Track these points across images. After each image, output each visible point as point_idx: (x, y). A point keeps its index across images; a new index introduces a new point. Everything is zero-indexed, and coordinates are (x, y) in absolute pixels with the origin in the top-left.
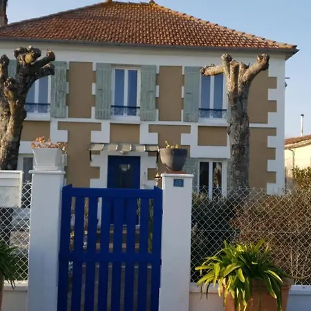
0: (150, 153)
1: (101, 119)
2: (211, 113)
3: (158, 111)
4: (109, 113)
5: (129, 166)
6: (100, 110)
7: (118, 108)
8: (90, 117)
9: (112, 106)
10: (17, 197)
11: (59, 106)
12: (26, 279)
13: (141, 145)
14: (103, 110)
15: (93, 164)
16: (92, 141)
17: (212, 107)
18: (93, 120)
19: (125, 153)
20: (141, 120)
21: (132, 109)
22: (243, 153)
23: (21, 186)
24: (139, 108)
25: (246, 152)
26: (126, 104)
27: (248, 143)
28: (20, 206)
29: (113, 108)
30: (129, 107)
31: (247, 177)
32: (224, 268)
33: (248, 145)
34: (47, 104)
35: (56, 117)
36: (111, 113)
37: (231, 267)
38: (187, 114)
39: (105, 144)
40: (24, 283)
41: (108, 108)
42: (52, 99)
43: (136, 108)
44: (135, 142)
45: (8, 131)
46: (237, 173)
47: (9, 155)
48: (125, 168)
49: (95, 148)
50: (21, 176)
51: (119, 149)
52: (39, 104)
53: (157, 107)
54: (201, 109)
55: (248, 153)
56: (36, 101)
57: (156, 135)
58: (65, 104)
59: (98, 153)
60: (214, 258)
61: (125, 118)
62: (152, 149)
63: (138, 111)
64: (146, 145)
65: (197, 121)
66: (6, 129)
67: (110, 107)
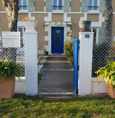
0: (68, 25)
1: (48, 12)
2: (92, 8)
3: (71, 7)
4: (51, 9)
5: (59, 31)
6: (47, 8)
7: (55, 7)
8: (43, 11)
9: (52, 6)
10: (19, 43)
11: (31, 7)
12: (25, 76)
13: (64, 22)
14: (49, 8)
15: (46, 30)
16: (45, 21)
17: (93, 6)
18: (45, 12)
19: (58, 25)
20: (64, 12)
21: (60, 7)
22: (110, 24)
23: (20, 38)
24: (63, 6)
25: (111, 23)
26: (58, 5)
27: (112, 19)
28: (20, 47)
29: (53, 7)
30: (59, 7)
31: (111, 34)
32: (108, 72)
33: (112, 20)
34: (26, 6)
35: (30, 11)
36: (52, 9)
37: (112, 72)
38: (83, 9)
39: (50, 22)
40: (24, 78)
41: (51, 7)
42: (28, 4)
43: (62, 7)
44: (62, 21)
45: (12, 16)
46: (107, 32)
47: (13, 26)
48: (58, 32)
49: (46, 24)
50: (19, 34)
51: (56, 24)
52: (23, 6)
53: (70, 6)
54: (89, 7)
55: (112, 24)
56: (22, 5)
57: (70, 18)
58: (33, 6)
59: (47, 26)
60: (104, 68)
61: (58, 11)
62: (69, 24)
63: (63, 8)
64: (66, 22)
65: (87, 12)
66: (11, 15)
67: (51, 6)
